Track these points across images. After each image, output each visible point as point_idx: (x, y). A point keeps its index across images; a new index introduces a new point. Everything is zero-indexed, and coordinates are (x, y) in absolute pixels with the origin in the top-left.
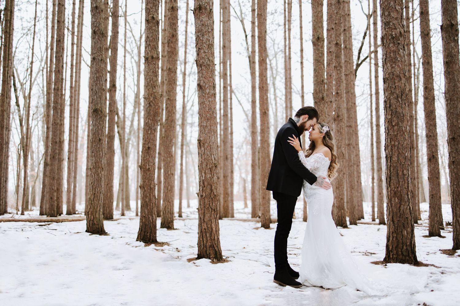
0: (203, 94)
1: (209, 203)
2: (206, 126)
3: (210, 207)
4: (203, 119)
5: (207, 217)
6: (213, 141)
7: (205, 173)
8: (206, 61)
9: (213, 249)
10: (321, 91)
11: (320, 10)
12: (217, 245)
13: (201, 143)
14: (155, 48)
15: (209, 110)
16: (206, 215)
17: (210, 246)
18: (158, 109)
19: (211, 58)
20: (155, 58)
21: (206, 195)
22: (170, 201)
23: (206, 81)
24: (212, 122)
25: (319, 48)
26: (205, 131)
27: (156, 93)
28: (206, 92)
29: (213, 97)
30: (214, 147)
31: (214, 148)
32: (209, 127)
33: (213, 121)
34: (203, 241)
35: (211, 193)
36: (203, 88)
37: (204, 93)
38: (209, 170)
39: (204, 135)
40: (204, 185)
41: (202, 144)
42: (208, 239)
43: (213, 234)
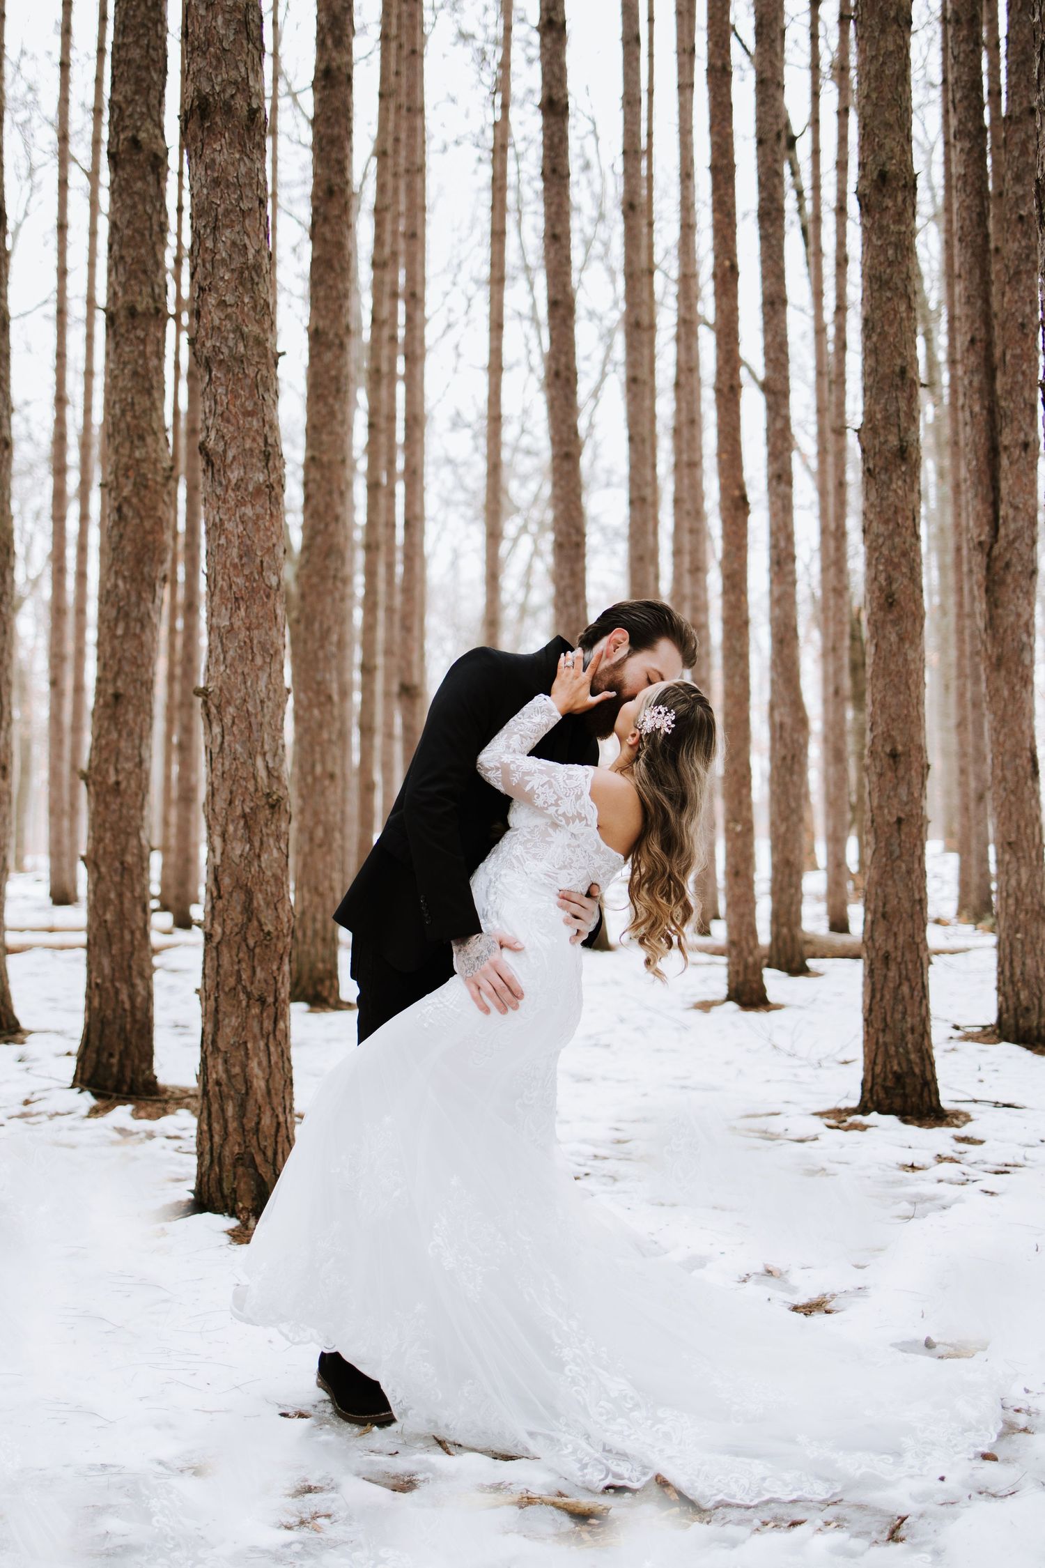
0: (219, 491)
1: (239, 971)
2: (231, 629)
3: (240, 987)
4: (216, 599)
5: (228, 1030)
6: (263, 695)
7: (223, 835)
8: (231, 343)
9: (251, 1171)
12: (270, 1153)
13: (210, 703)
15: (241, 557)
16: (227, 1021)
17: (239, 1160)
19: (251, 329)
21: (224, 933)
23: (229, 430)
24: (255, 609)
26: (225, 652)
28: (229, 481)
29: (264, 500)
30: (267, 718)
31: (266, 727)
32: (243, 634)
33: (264, 604)
34: (211, 1137)
35: (244, 928)
36: (218, 462)
37: (221, 484)
38: (242, 823)
39: (222, 668)
40: (219, 889)
41: (213, 710)
42: (232, 1125)
43: (251, 1105)
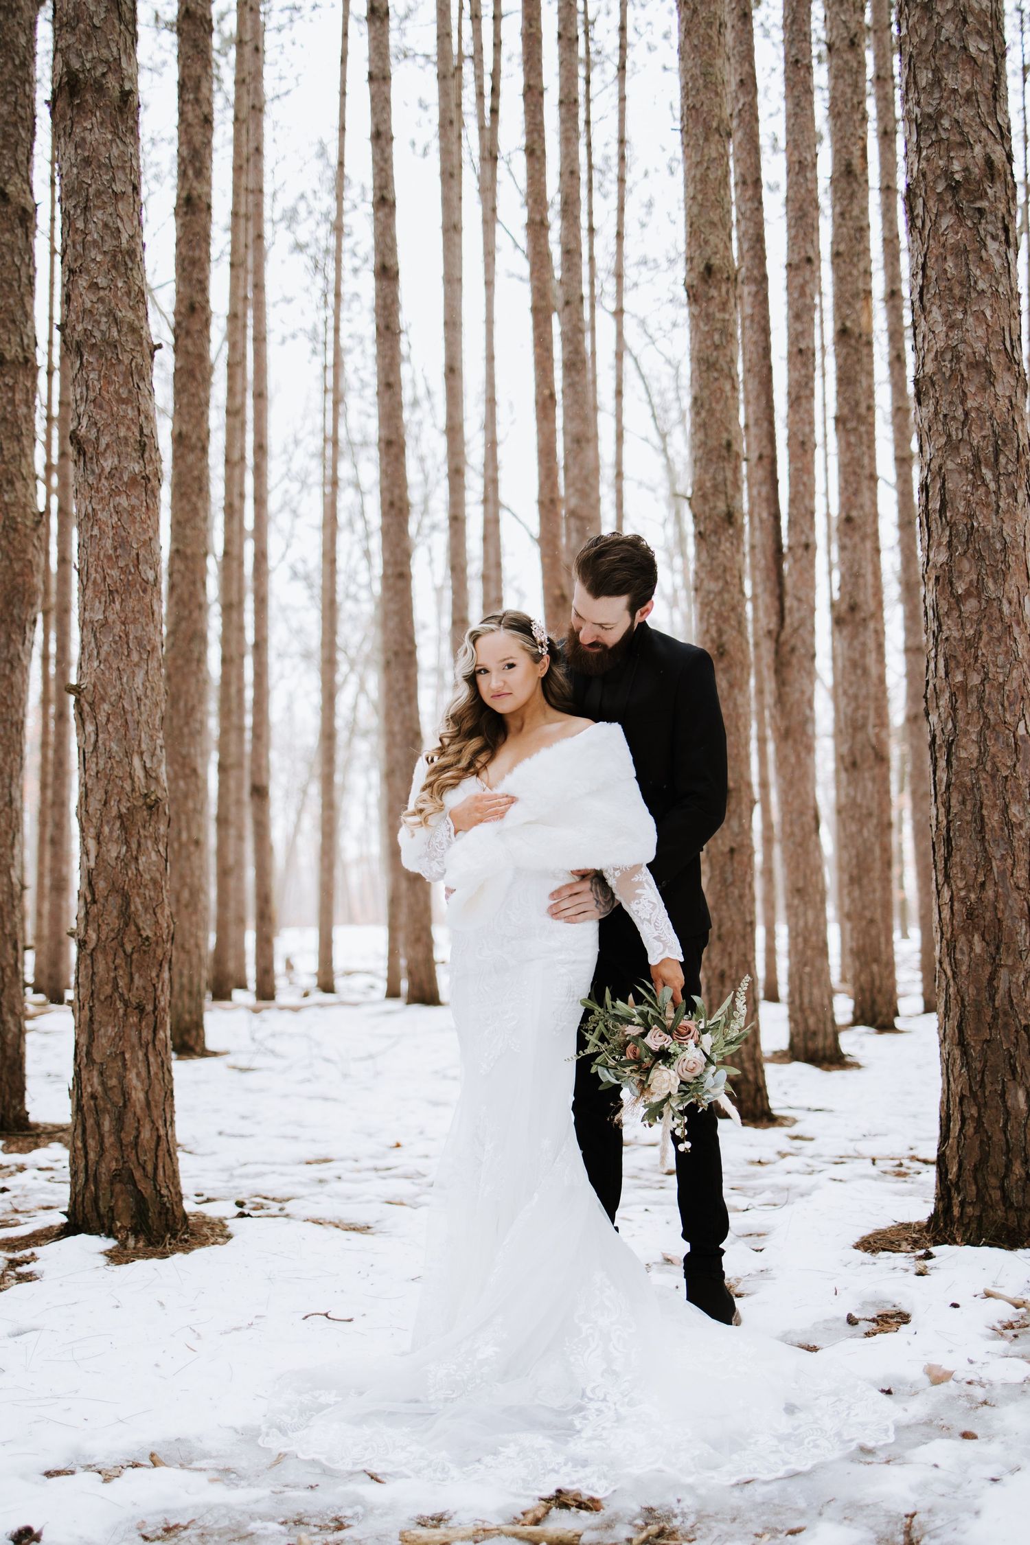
0: (91, 479)
1: (115, 978)
2: (105, 624)
3: (116, 995)
4: (89, 592)
5: (104, 1041)
6: (140, 692)
7: (98, 838)
8: (103, 327)
9: (130, 1187)
10: (721, 488)
11: (714, 155)
12: (150, 1168)
13: (83, 700)
14: (13, 321)
15: (115, 549)
16: (102, 1031)
17: (116, 1176)
18: (22, 574)
19: (125, 314)
20: (13, 362)
21: (99, 938)
22: (187, 946)
23: (101, 417)
24: (131, 603)
25: (711, 310)
26: (98, 647)
27: (14, 509)
28: (103, 468)
29: (139, 491)
30: (144, 717)
31: (143, 726)
32: (118, 628)
33: (140, 599)
34: (86, 1154)
35: (120, 934)
36: (90, 450)
37: (93, 472)
38: (118, 824)
39: (96, 664)
40: (93, 894)
41: (86, 708)
42: (109, 1141)
43: (129, 1120)
